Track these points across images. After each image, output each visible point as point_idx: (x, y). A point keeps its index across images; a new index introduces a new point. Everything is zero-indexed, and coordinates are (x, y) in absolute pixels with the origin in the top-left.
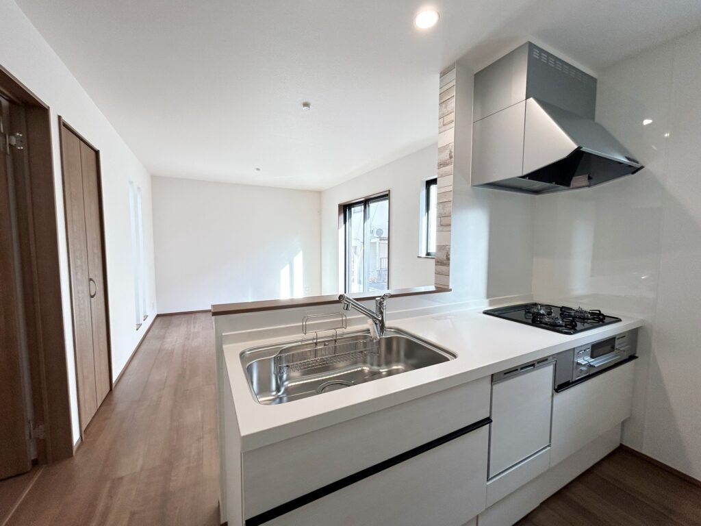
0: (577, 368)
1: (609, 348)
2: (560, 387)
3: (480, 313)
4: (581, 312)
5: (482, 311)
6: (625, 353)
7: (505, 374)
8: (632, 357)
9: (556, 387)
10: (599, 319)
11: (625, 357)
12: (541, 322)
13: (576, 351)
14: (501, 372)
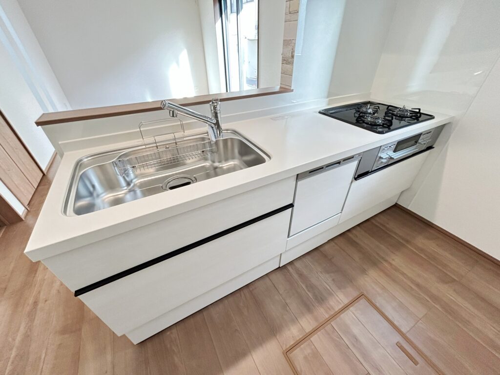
0: (378, 160)
1: (413, 142)
2: (359, 176)
3: (315, 112)
4: (404, 110)
5: (318, 110)
6: (425, 145)
7: (310, 172)
8: (430, 148)
9: (356, 177)
10: (417, 116)
11: (424, 147)
12: (364, 122)
13: (382, 148)
14: (307, 171)
